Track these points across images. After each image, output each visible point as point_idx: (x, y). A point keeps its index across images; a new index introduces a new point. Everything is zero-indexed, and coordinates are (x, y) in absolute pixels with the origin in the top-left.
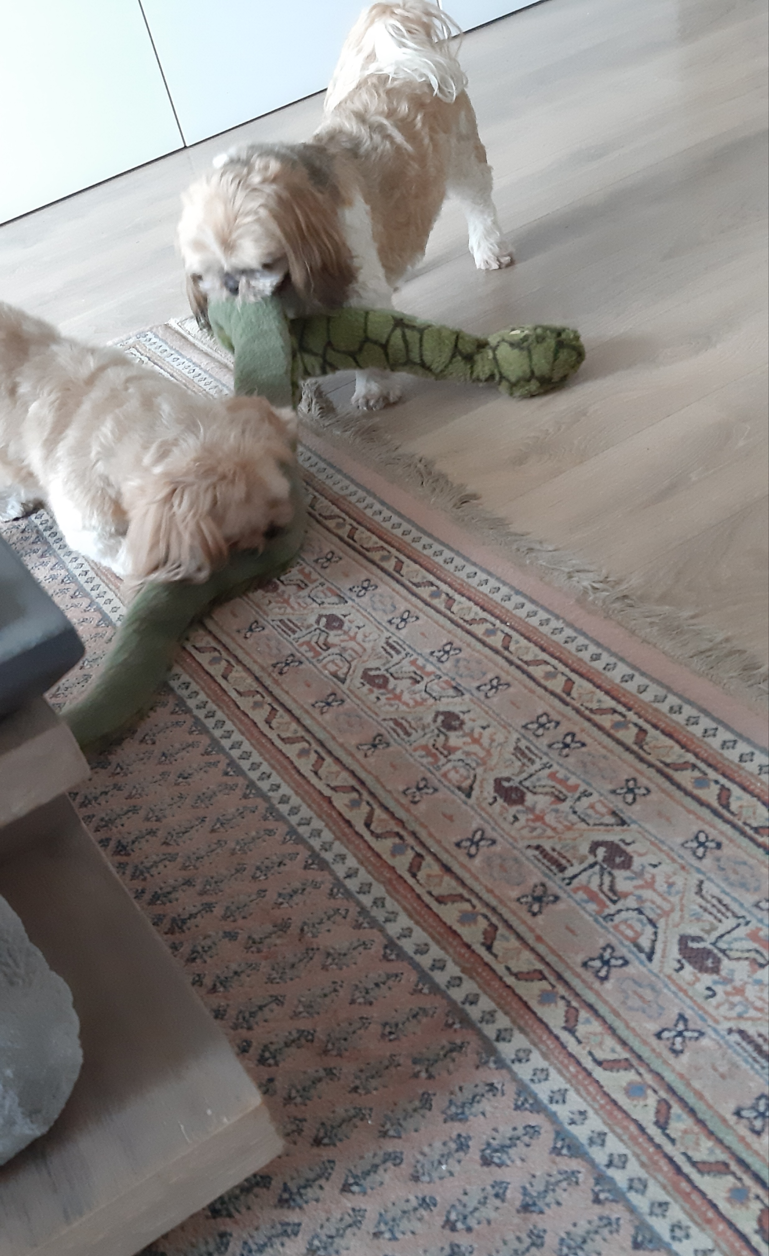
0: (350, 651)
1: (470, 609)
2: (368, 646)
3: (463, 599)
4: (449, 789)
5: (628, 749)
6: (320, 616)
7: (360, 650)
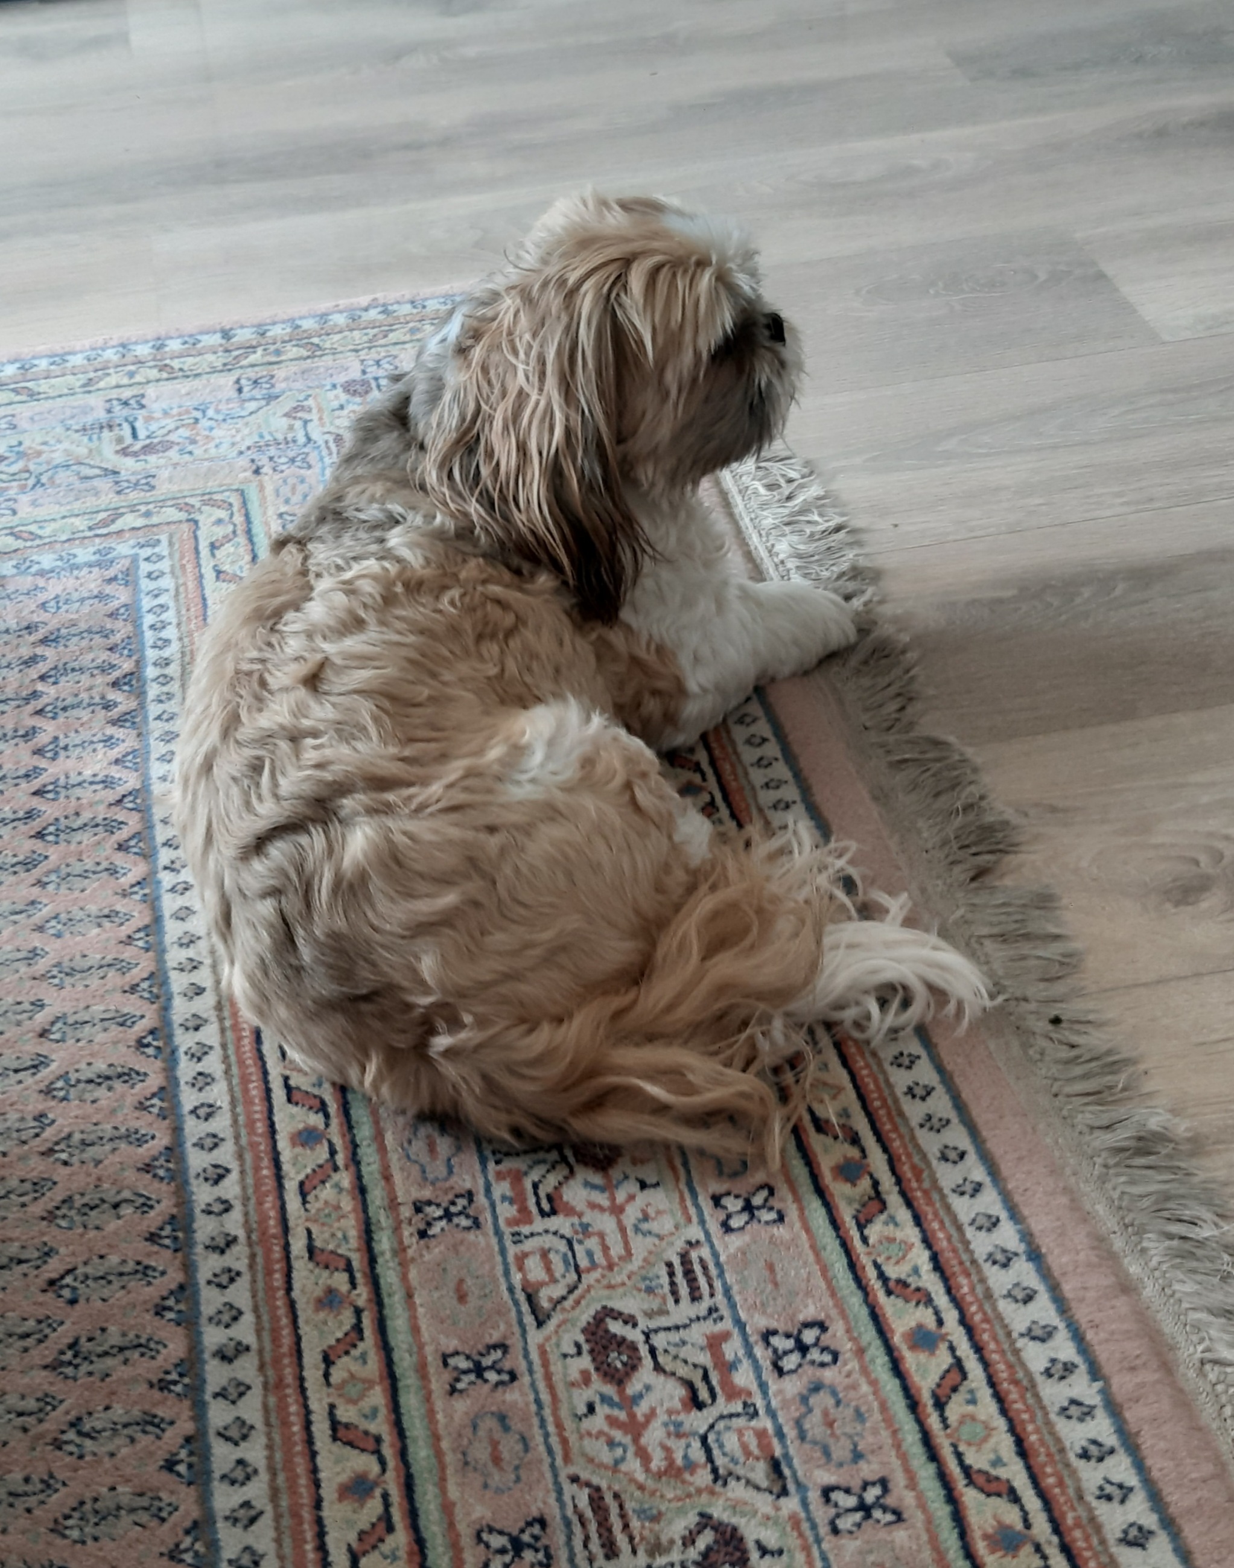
7: (616, 1250)
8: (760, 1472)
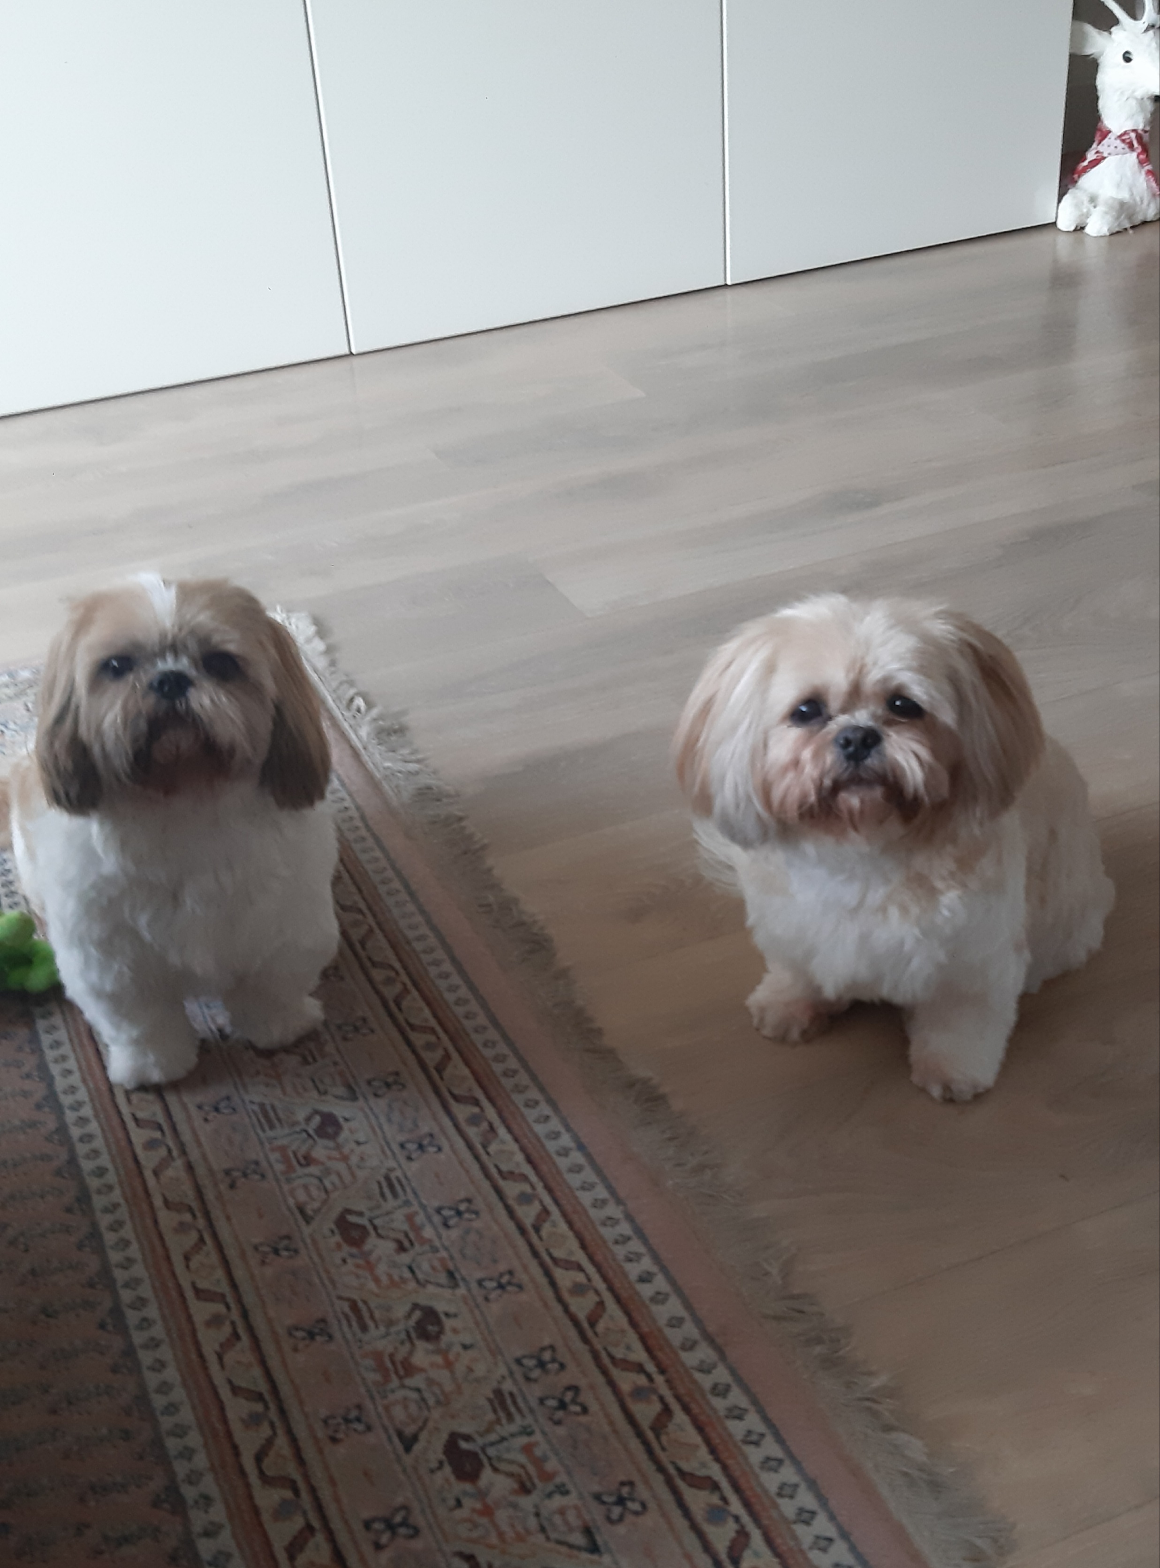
0: (334, 1178)
1: (512, 1153)
2: (361, 1174)
3: (508, 1137)
4: (386, 1430)
5: (640, 1434)
6: (316, 1112)
7: (347, 1178)
8: (443, 1278)
